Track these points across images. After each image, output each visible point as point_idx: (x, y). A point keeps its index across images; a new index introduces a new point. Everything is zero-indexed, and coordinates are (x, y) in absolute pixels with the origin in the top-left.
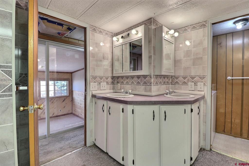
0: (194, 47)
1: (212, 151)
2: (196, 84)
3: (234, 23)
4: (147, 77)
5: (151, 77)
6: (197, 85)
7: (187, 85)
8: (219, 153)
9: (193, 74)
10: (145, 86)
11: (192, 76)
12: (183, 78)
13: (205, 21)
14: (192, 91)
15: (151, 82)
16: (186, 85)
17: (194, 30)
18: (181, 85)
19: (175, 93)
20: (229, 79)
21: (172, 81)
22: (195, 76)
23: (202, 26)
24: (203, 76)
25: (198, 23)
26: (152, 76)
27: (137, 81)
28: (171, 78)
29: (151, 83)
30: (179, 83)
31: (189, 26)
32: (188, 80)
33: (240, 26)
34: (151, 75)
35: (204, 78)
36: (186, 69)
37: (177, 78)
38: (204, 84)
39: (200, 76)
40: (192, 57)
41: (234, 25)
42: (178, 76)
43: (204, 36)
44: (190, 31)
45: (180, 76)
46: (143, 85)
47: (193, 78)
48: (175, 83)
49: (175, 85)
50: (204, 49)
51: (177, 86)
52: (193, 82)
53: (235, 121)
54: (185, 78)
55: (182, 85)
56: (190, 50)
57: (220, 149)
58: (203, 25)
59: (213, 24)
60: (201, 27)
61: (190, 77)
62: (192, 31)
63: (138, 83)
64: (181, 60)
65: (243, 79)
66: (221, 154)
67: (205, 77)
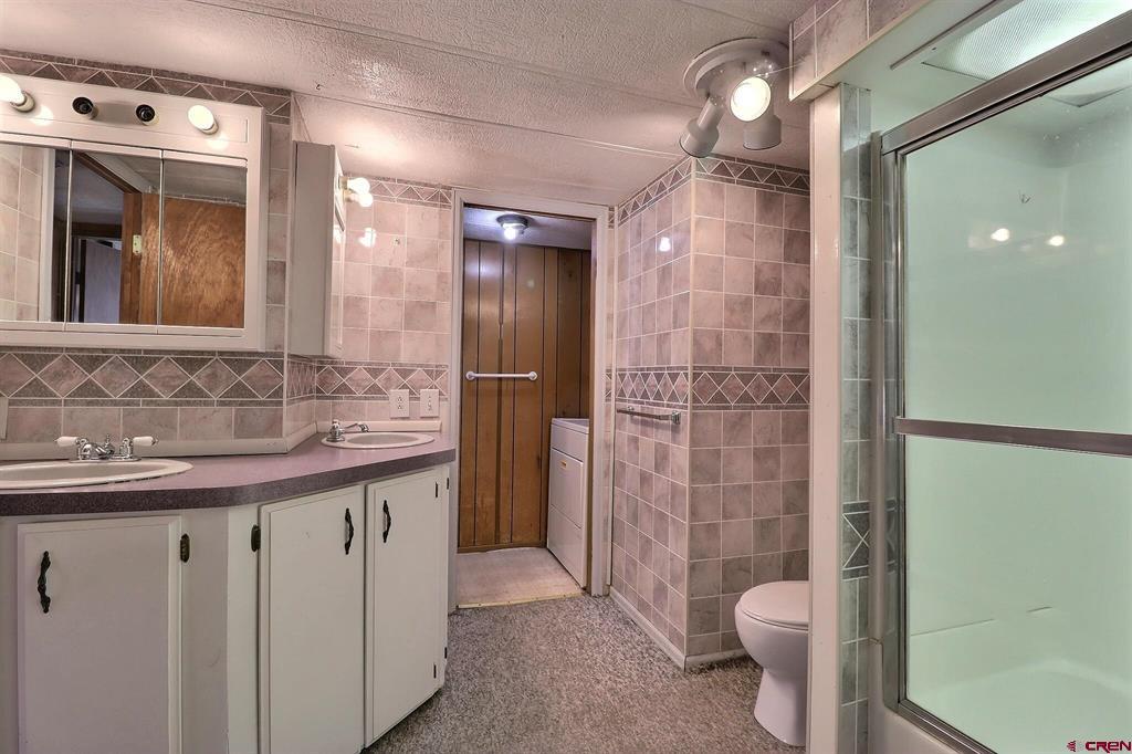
0: (410, 263)
1: (461, 612)
2: (414, 396)
3: (500, 220)
4: (254, 362)
5: (280, 365)
6: (418, 399)
7: (384, 399)
8: (478, 609)
9: (404, 358)
10: (240, 405)
11: (401, 365)
12: (369, 370)
13: (444, 187)
14: (403, 418)
15: (281, 387)
16: (380, 399)
17: (411, 203)
18: (360, 398)
19: (363, 431)
20: (470, 376)
21: (323, 382)
22: (412, 365)
23: (434, 198)
24: (437, 367)
25: (426, 185)
26: (286, 359)
27: (177, 382)
28: (319, 369)
29: (279, 393)
30: (351, 392)
31: (394, 180)
32: (388, 379)
33: (511, 233)
34: (282, 355)
35: (439, 373)
36: (380, 336)
37: (344, 372)
38: (440, 393)
39: (428, 366)
40: (405, 297)
41: (498, 225)
42: (347, 363)
43: (441, 235)
44: (399, 201)
45: (356, 363)
46: (222, 404)
47: (405, 373)
48: (337, 391)
49: (335, 398)
50: (441, 277)
51: (344, 403)
52: (405, 387)
53: (482, 504)
54: (375, 372)
55: (366, 398)
56: (395, 270)
57: (474, 598)
58: (438, 195)
59: (466, 205)
60: (432, 199)
61: (396, 370)
62: (404, 202)
63: (191, 390)
64: (361, 299)
65: (500, 379)
66: (484, 609)
67: (441, 372)
